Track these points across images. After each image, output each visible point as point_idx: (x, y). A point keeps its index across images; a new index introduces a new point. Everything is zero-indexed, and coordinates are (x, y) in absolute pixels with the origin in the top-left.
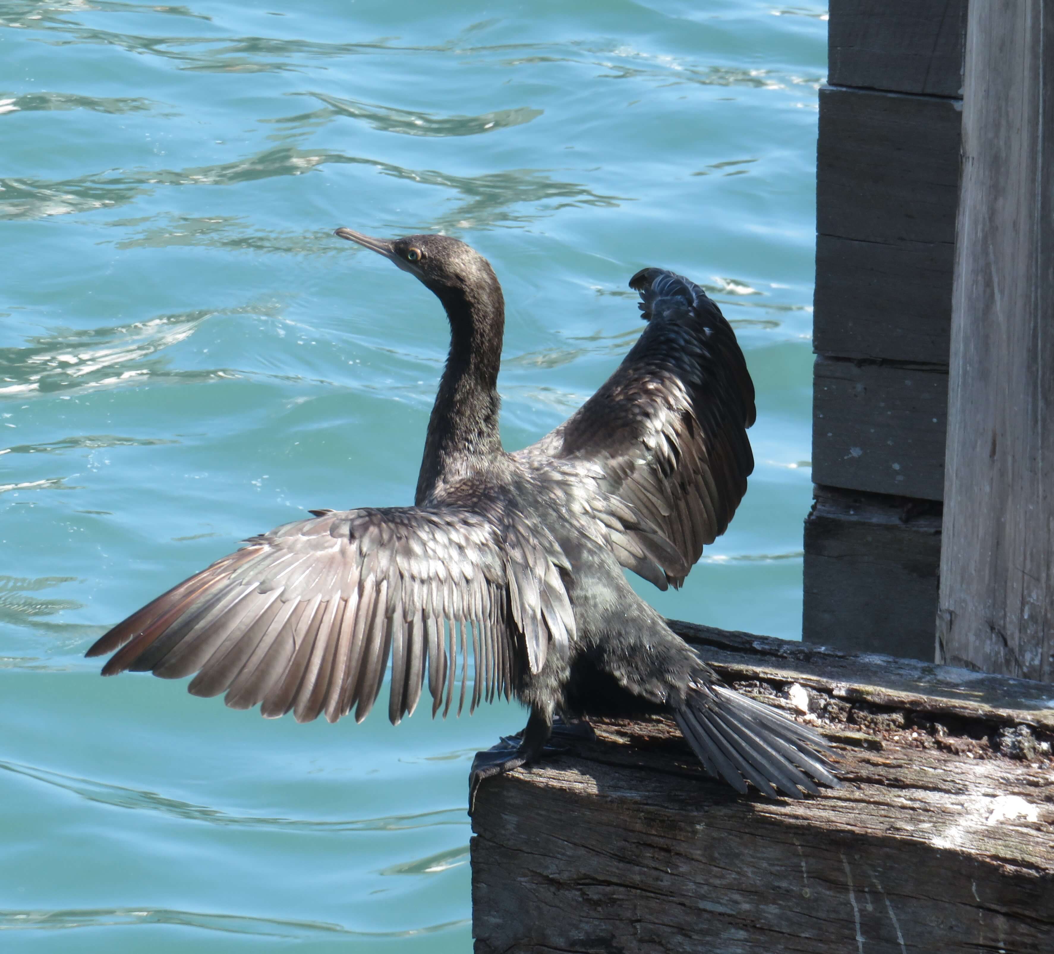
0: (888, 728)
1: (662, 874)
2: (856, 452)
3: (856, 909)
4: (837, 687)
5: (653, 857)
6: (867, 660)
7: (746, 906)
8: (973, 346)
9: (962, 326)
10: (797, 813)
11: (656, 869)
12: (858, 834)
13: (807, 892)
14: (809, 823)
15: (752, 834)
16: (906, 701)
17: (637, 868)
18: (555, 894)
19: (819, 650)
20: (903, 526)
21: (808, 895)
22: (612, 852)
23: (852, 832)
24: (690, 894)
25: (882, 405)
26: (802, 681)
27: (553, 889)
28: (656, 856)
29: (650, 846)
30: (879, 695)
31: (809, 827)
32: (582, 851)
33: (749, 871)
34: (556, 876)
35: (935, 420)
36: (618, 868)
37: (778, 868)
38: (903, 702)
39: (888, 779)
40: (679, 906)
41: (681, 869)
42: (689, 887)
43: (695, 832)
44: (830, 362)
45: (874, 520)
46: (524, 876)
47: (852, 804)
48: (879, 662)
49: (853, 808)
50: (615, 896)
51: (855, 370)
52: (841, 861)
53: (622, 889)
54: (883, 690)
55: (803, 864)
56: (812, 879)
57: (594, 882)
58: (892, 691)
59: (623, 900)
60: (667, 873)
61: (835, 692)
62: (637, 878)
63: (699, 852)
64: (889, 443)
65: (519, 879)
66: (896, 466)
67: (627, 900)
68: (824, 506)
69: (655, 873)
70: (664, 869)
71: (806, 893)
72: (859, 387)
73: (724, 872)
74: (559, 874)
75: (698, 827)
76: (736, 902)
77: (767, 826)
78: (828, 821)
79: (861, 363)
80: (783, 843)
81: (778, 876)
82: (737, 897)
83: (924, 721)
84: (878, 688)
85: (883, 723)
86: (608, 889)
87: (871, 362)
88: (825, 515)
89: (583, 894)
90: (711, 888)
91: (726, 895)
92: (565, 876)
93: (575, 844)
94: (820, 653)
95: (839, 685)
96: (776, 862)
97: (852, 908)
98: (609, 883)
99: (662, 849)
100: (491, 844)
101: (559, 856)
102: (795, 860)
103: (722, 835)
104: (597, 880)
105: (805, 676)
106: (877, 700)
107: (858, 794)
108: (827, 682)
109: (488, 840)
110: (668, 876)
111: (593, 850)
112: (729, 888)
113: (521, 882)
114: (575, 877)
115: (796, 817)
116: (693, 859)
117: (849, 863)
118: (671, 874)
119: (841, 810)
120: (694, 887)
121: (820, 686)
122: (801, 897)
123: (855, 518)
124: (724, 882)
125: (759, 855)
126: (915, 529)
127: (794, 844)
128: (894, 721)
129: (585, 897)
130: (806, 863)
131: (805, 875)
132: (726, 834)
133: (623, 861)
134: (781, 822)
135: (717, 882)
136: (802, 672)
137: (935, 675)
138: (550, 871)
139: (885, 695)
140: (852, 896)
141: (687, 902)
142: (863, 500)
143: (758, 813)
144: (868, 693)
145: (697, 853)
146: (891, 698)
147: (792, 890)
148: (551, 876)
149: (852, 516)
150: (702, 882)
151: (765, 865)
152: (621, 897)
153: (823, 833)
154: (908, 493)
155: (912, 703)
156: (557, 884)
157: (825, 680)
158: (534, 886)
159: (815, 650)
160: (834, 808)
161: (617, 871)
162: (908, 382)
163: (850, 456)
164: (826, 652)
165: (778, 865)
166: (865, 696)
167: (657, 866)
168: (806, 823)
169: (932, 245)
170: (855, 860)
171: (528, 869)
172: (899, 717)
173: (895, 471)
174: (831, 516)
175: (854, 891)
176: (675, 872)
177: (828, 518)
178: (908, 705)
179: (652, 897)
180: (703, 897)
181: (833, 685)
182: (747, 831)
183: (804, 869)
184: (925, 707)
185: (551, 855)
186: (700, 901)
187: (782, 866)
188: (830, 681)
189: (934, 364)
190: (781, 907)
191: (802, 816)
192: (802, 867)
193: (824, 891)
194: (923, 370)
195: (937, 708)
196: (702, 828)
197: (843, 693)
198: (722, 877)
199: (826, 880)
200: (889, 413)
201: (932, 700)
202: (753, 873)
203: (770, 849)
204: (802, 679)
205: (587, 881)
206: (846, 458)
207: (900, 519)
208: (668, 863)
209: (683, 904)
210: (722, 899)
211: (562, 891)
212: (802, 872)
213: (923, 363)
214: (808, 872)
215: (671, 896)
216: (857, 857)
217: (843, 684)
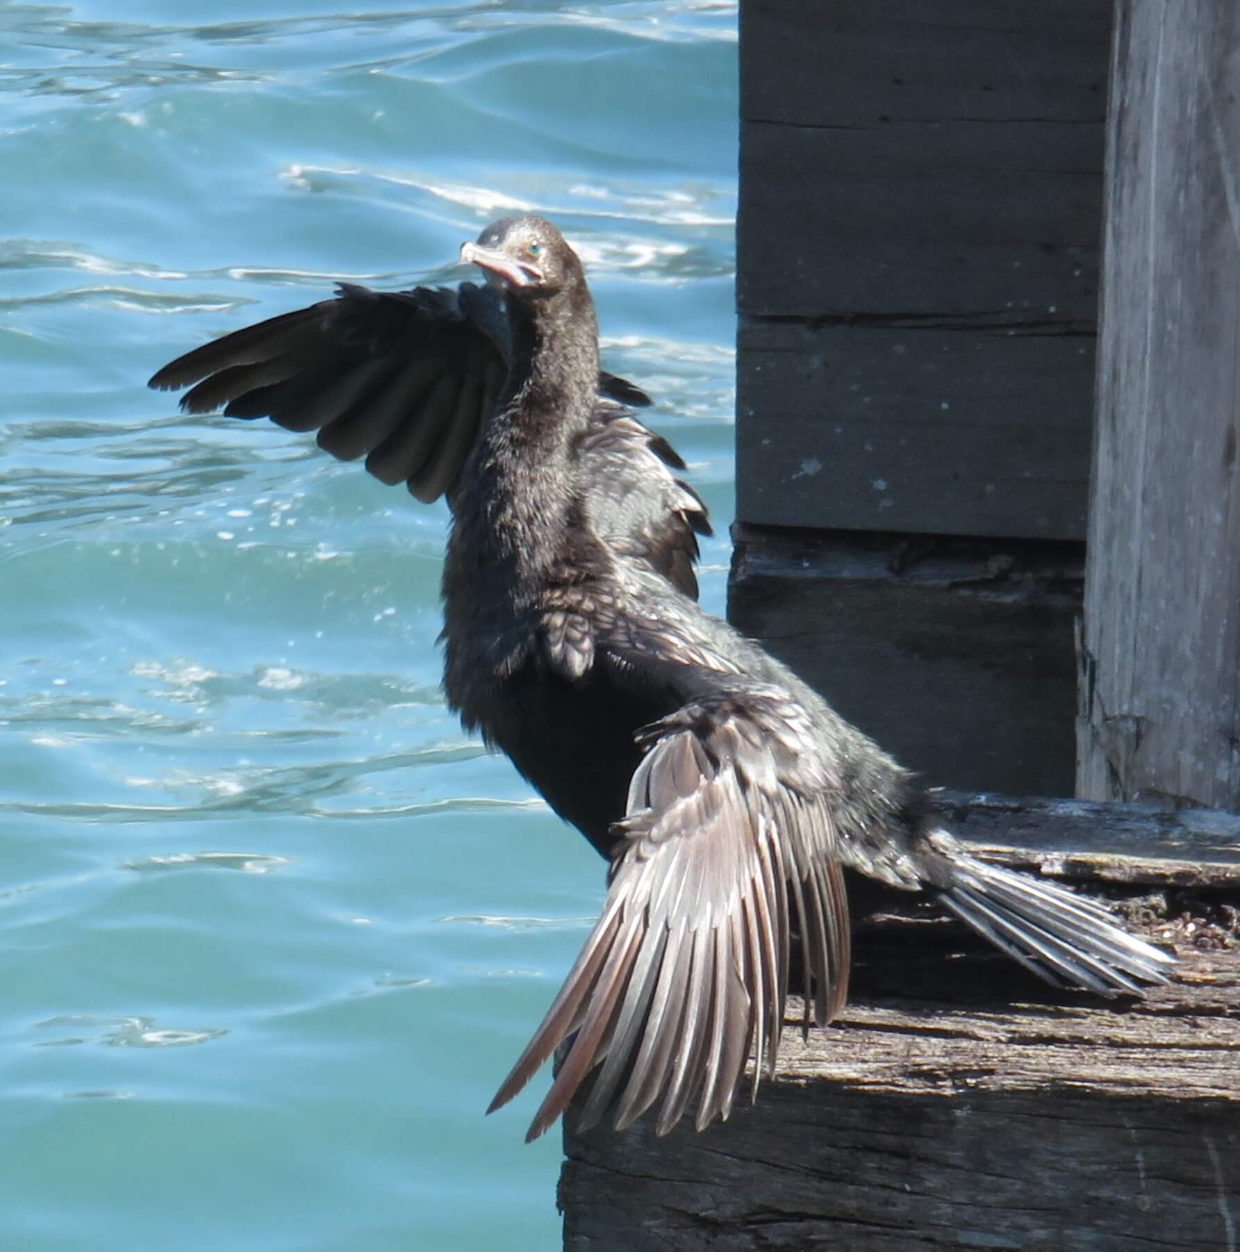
0: (1146, 920)
1: (895, 1194)
2: (811, 467)
3: (1229, 1223)
4: (1046, 860)
5: (879, 1169)
6: (1061, 811)
7: (1040, 1234)
8: (1179, 292)
9: (1151, 259)
10: (1128, 1077)
11: (884, 1187)
12: (1234, 1102)
13: (1146, 1202)
14: (1150, 1091)
15: (1051, 1117)
16: (1168, 873)
17: (851, 1188)
18: (708, 1242)
19: (977, 801)
20: (896, 580)
21: (1147, 1207)
22: (808, 1166)
23: (1224, 1099)
24: (943, 1223)
25: (855, 388)
26: (984, 856)
27: (703, 1234)
28: (885, 1166)
29: (874, 1150)
30: (1120, 867)
31: (1150, 1097)
32: (755, 1170)
33: (1045, 1176)
34: (710, 1213)
35: (945, 406)
36: (819, 1191)
37: (1096, 1168)
38: (1163, 876)
39: (1232, 1007)
40: (924, 1243)
41: (928, 1184)
42: (941, 1211)
43: (953, 1122)
44: (764, 326)
45: (846, 574)
46: (654, 1216)
47: (1204, 1054)
48: (1081, 813)
49: (1210, 1061)
50: (813, 1237)
51: (807, 335)
52: (1203, 1148)
53: (824, 1224)
54: (1125, 858)
55: (1139, 1157)
56: (1154, 1181)
57: (777, 1217)
58: (1140, 859)
59: (826, 1241)
60: (903, 1191)
61: (1045, 869)
62: (852, 1204)
63: (959, 1154)
64: (869, 448)
65: (646, 1223)
66: (881, 485)
67: (834, 1241)
68: (757, 558)
69: (885, 1193)
70: (897, 1185)
71: (1144, 1203)
72: (816, 362)
73: (1002, 1181)
74: (716, 1208)
75: (958, 1113)
76: (1024, 1229)
77: (1077, 1102)
78: (1182, 1086)
79: (817, 323)
80: (1103, 1126)
81: (1096, 1180)
82: (1025, 1220)
83: (1199, 904)
84: (1117, 857)
85: (1137, 913)
86: (801, 1226)
87: (836, 320)
88: (762, 572)
89: (758, 1237)
90: (979, 1210)
91: (1006, 1218)
92: (728, 1211)
93: (743, 1158)
94: (980, 806)
95: (1049, 857)
96: (1092, 1159)
97: (1224, 1220)
98: (802, 1217)
99: (894, 1153)
100: (598, 1170)
101: (717, 1180)
102: (1126, 1153)
103: (1000, 1123)
104: (782, 1213)
105: (988, 847)
106: (1118, 875)
107: (1203, 1037)
108: (1028, 854)
109: (592, 1165)
110: (906, 1196)
111: (776, 1166)
112: (1010, 1206)
113: (649, 1229)
114: (745, 1211)
115: (1127, 1083)
116: (948, 1166)
117: (1218, 1149)
118: (910, 1193)
119: (1193, 1065)
120: (950, 1210)
121: (1018, 862)
122: (1135, 1211)
123: (813, 574)
124: (1001, 1197)
125: (1063, 1150)
126: (914, 583)
127: (1123, 1127)
128: (1154, 908)
129: (762, 1242)
130: (1145, 1155)
131: (1142, 1175)
132: (1007, 1120)
133: (827, 1179)
134: (1101, 1092)
135: (992, 1199)
136: (979, 841)
137: (1182, 825)
138: (700, 1206)
139: (1131, 867)
140: (1222, 1203)
141: (938, 1235)
142: (819, 542)
143: (1061, 1083)
144: (1102, 866)
145: (956, 1156)
146: (1142, 871)
147: (1120, 1201)
148: (703, 1214)
149: (807, 570)
150: (965, 1201)
151: (1073, 1164)
152: (824, 1237)
153: (1174, 1105)
154: (900, 525)
155: (1178, 875)
156: (711, 1226)
157: (1022, 850)
158: (672, 1232)
159: (971, 802)
160: (1181, 1063)
161: (816, 1196)
162: (899, 349)
163: (801, 473)
164: (991, 804)
165: (1096, 1163)
166: (1097, 872)
167: (887, 1182)
168: (1144, 1090)
169: (937, 125)
170: (1229, 1143)
171: (663, 1206)
172: (1158, 900)
173: (880, 491)
174: (773, 573)
175: (1225, 1193)
176: (917, 1189)
177: (768, 577)
178: (1171, 880)
179: (878, 1233)
180: (966, 1226)
181: (1039, 858)
182: (1043, 1112)
183: (1140, 1165)
184: (1201, 880)
185: (703, 1179)
186: (960, 1232)
187: (1101, 1163)
188: (1032, 852)
189: (944, 316)
190: (1100, 1229)
191: (1135, 1080)
192: (1137, 1162)
193: (1174, 1198)
194: (924, 328)
195: (1220, 881)
196: (964, 1114)
197: (1058, 869)
198: (998, 1190)
199: (1178, 1180)
200: (867, 400)
201: (1210, 868)
202: (1052, 1179)
203: (1083, 1138)
204: (985, 851)
205: (765, 1216)
206: (794, 477)
207: (890, 569)
208: (907, 1175)
209: (930, 1240)
210: (999, 1226)
211: (721, 1237)
212: (1136, 1170)
213: (924, 316)
214: (1147, 1170)
215: (910, 1228)
216: (1232, 1138)
217: (1056, 854)
